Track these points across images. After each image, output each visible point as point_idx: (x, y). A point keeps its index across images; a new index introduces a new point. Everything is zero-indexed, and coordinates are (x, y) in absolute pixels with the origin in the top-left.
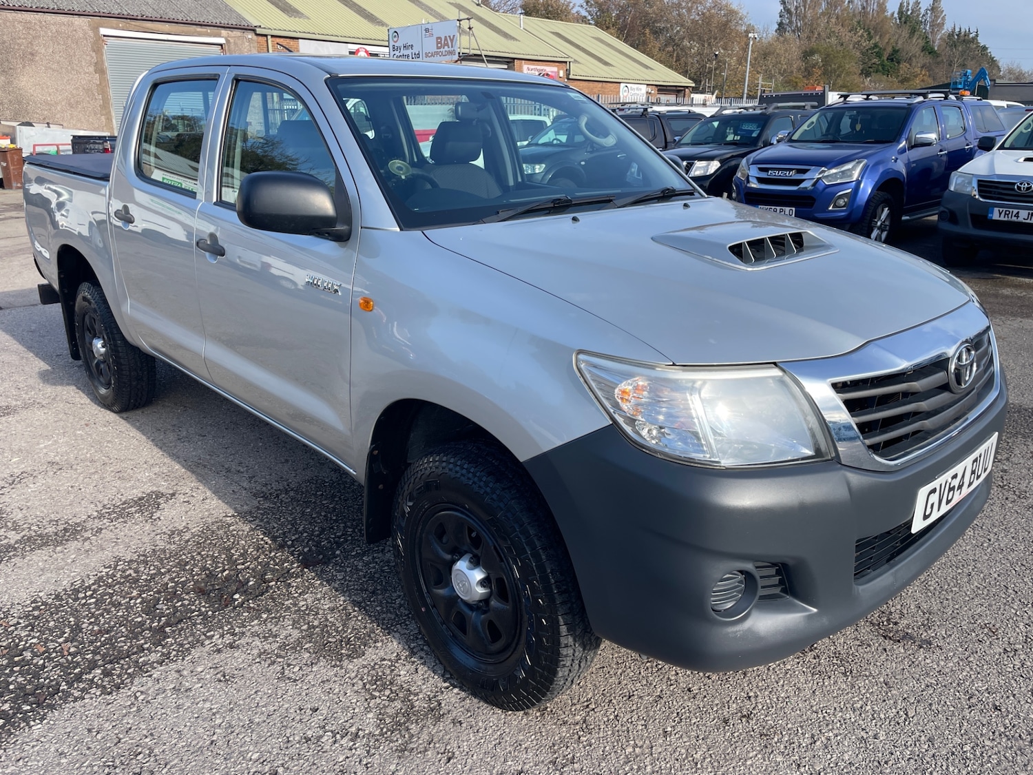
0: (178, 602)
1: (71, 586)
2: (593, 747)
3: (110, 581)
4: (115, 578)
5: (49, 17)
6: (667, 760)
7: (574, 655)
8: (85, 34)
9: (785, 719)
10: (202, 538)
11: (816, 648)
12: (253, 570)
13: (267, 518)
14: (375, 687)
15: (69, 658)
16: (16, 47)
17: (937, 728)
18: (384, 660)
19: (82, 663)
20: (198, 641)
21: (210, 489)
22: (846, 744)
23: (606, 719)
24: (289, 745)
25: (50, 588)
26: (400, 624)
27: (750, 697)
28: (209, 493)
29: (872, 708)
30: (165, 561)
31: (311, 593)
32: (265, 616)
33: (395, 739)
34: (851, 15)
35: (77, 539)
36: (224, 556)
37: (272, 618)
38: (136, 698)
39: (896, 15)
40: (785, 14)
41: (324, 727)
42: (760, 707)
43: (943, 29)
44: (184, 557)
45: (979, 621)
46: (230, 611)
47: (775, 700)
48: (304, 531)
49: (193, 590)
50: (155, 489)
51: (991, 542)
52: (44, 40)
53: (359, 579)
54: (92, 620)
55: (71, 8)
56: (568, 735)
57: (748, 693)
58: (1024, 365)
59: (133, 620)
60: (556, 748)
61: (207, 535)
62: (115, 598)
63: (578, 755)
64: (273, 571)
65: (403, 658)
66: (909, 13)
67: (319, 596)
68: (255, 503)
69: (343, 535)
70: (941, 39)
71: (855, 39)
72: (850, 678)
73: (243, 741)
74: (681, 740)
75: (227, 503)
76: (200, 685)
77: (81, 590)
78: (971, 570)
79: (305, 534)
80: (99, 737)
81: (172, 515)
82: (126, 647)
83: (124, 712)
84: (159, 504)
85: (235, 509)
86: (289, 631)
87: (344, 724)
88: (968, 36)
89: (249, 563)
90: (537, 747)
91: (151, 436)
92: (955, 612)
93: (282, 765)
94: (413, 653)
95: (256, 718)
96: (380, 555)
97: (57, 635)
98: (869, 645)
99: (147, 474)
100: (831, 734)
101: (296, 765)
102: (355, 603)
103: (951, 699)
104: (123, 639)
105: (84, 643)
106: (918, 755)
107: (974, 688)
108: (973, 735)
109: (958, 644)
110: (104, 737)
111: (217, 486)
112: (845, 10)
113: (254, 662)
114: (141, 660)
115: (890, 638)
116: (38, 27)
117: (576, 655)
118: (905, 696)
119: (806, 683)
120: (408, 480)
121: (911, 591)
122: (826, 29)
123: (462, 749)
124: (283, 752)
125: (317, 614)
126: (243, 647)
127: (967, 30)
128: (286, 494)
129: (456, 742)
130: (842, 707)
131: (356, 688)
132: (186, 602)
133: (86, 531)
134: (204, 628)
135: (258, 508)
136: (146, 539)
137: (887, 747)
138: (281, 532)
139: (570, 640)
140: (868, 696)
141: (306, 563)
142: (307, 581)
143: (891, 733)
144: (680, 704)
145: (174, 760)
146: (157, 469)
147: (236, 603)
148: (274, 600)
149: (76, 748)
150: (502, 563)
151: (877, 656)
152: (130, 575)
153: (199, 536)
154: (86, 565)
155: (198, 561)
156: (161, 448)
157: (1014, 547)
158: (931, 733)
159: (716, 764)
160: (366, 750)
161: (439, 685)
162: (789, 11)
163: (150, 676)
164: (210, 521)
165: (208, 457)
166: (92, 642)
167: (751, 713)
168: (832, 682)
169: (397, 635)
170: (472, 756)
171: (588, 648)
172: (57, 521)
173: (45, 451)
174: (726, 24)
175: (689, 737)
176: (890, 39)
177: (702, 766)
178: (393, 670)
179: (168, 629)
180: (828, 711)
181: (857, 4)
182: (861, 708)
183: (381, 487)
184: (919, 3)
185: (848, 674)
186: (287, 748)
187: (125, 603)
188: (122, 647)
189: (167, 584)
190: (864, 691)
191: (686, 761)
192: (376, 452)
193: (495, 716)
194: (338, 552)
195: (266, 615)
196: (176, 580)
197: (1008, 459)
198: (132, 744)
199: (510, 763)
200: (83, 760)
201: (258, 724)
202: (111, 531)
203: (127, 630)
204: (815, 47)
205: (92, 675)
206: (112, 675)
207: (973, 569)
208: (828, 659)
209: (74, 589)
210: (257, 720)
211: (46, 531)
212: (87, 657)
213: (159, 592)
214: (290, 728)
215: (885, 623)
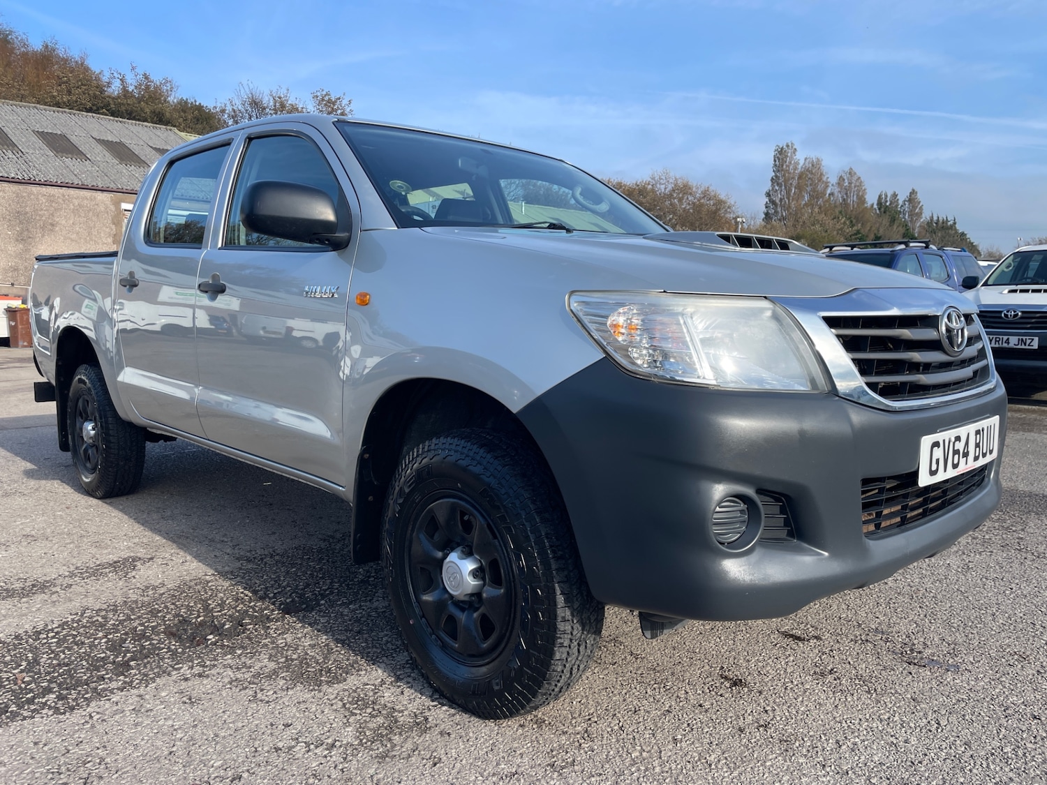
0: (146, 641)
1: (33, 629)
2: (595, 752)
3: (75, 625)
4: (80, 623)
5: (72, 192)
6: (678, 762)
7: (572, 634)
8: (107, 208)
9: (807, 728)
10: (178, 592)
11: (836, 672)
12: (230, 616)
13: (249, 576)
14: (356, 706)
15: (23, 686)
16: (38, 218)
17: (972, 734)
18: (368, 684)
19: (35, 690)
20: (164, 672)
21: (190, 554)
22: (875, 748)
23: (609, 730)
24: (257, 754)
25: (12, 630)
26: (387, 657)
27: (766, 711)
28: (189, 558)
29: (901, 719)
30: (136, 610)
31: (292, 633)
32: (239, 652)
33: (376, 748)
34: (833, 205)
35: (44, 593)
36: (199, 606)
37: (247, 653)
38: (91, 717)
39: (875, 206)
40: (771, 205)
41: (297, 739)
42: (778, 718)
43: (922, 218)
44: (156, 606)
45: (1009, 650)
46: (202, 649)
47: (794, 713)
48: (288, 585)
49: (164, 632)
50: (132, 554)
51: (1013, 590)
52: (65, 212)
53: (344, 622)
54: (52, 656)
55: (95, 184)
56: (568, 743)
57: (764, 708)
58: (1030, 464)
59: (95, 656)
60: (554, 753)
61: (183, 589)
62: (79, 638)
63: (579, 759)
64: (251, 617)
65: (388, 683)
66: (888, 204)
67: (299, 636)
68: (238, 564)
69: (328, 588)
70: (920, 226)
71: (838, 226)
72: (874, 695)
73: (206, 751)
74: (693, 746)
75: (207, 565)
76: (163, 706)
77: (42, 632)
78: (994, 611)
79: (288, 589)
80: (46, 748)
81: (146, 574)
82: (86, 677)
83: (76, 728)
84: (135, 566)
85: (216, 570)
86: (264, 662)
87: (320, 736)
88: (947, 224)
89: (226, 611)
90: (533, 753)
91: (134, 515)
92: (982, 643)
93: (248, 771)
94: (398, 679)
95: (222, 732)
96: (368, 603)
97: (12, 667)
98: (894, 670)
99: (125, 543)
100: (857, 740)
101: (263, 771)
102: (337, 641)
103: (985, 710)
104: (83, 670)
105: (41, 674)
106: (955, 756)
107: (1009, 702)
108: (1013, 740)
109: (988, 668)
110: (51, 749)
111: (199, 552)
112: (827, 201)
113: (224, 688)
114: (100, 687)
115: (915, 664)
116: (60, 201)
117: (574, 633)
118: (936, 709)
119: (827, 699)
120: (399, 475)
121: (933, 627)
122: (810, 217)
123: (449, 756)
124: (249, 760)
125: (296, 649)
126: (214, 676)
127: (945, 219)
128: (271, 557)
129: (443, 750)
130: (868, 718)
131: (335, 707)
132: (155, 642)
133: (54, 586)
134: (172, 661)
135: (240, 569)
136: (118, 593)
137: (919, 749)
138: (263, 586)
139: (568, 613)
140: (895, 709)
141: (287, 610)
142: (288, 625)
143: (923, 739)
144: (691, 716)
145: (126, 767)
146: (136, 540)
147: (209, 642)
148: (250, 639)
149: (18, 758)
150: (496, 540)
151: (902, 678)
152: (97, 620)
153: (175, 590)
154: (51, 614)
155: (172, 609)
156: (143, 525)
157: (1037, 593)
158: (966, 739)
159: (732, 765)
160: (343, 758)
161: (426, 704)
162: (773, 202)
163: (110, 700)
164: (188, 578)
165: (192, 531)
166: (49, 673)
167: (769, 723)
168: (855, 698)
169: (383, 665)
170: (461, 761)
171: (587, 628)
172: (26, 579)
173: (21, 527)
174: (715, 212)
175: (702, 743)
176: (871, 227)
177: (716, 767)
178: (377, 693)
179: (132, 663)
180: (853, 721)
181: (838, 196)
182: (889, 718)
183: (371, 498)
184: (897, 195)
185: (872, 692)
186: (254, 756)
187: (88, 643)
188: (82, 677)
189: (136, 627)
190: (890, 706)
191: (699, 763)
192: (366, 456)
193: (487, 728)
194: (323, 602)
195: (241, 651)
196: (146, 624)
197: (1023, 530)
198: (81, 754)
199: (503, 766)
200: (24, 768)
201: (224, 737)
202: (82, 586)
203: (88, 663)
204: (801, 233)
205: (45, 699)
206: (67, 699)
207: (996, 611)
208: (849, 680)
209: (36, 631)
210: (223, 734)
211: (13, 586)
212: (43, 685)
213: (126, 634)
214: (259, 740)
215: (908, 652)
